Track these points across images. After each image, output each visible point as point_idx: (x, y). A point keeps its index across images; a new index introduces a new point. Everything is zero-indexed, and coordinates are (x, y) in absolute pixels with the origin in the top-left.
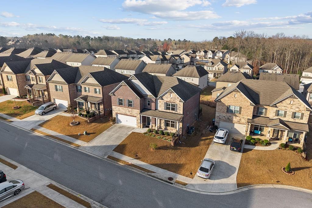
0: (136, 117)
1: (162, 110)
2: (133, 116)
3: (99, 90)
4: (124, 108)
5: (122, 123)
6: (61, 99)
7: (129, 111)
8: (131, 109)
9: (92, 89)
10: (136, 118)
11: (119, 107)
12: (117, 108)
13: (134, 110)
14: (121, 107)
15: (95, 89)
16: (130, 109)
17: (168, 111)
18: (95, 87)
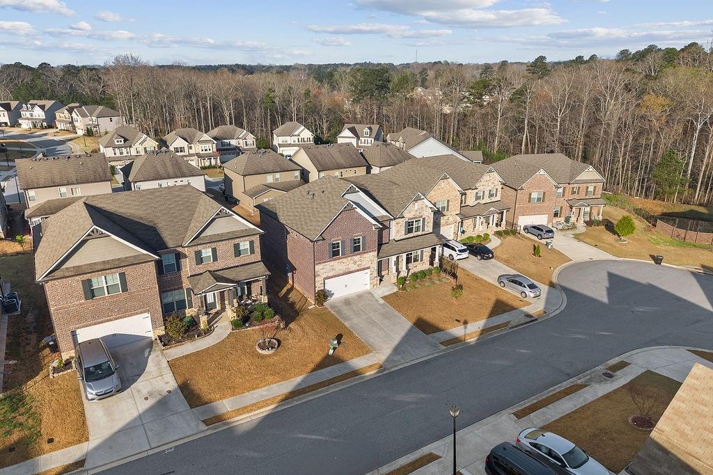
0: (368, 268)
1: (402, 238)
2: (364, 269)
3: (252, 243)
4: (344, 260)
5: (334, 297)
6: (116, 319)
7: (355, 263)
8: (359, 256)
9: (225, 248)
10: (368, 271)
11: (332, 263)
12: (328, 267)
13: (365, 255)
14: (337, 261)
15: (237, 246)
16: (357, 258)
17: (411, 235)
18: (237, 241)
